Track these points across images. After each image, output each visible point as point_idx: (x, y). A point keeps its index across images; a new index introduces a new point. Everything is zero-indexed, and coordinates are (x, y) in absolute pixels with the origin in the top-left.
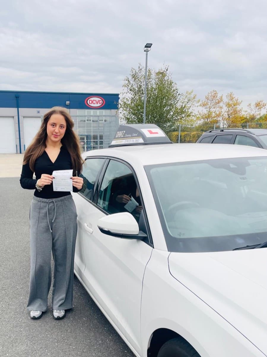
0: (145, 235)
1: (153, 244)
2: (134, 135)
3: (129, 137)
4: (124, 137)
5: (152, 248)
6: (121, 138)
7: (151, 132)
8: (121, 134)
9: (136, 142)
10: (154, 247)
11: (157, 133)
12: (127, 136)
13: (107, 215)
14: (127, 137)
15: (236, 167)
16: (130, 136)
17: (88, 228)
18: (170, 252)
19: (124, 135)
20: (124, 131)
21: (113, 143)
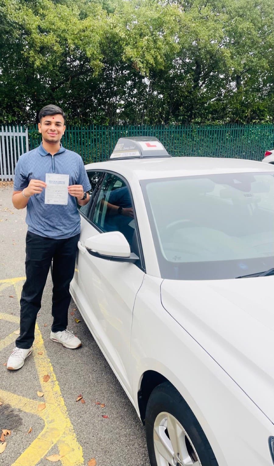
0: (138, 258)
1: (145, 268)
2: (132, 148)
5: (144, 273)
6: (121, 151)
7: (149, 146)
8: (120, 147)
9: (133, 156)
10: (147, 273)
11: (155, 146)
12: (125, 148)
13: (101, 232)
14: (124, 150)
16: (128, 148)
17: (81, 246)
18: (163, 279)
19: (123, 148)
20: (123, 144)
21: (112, 156)
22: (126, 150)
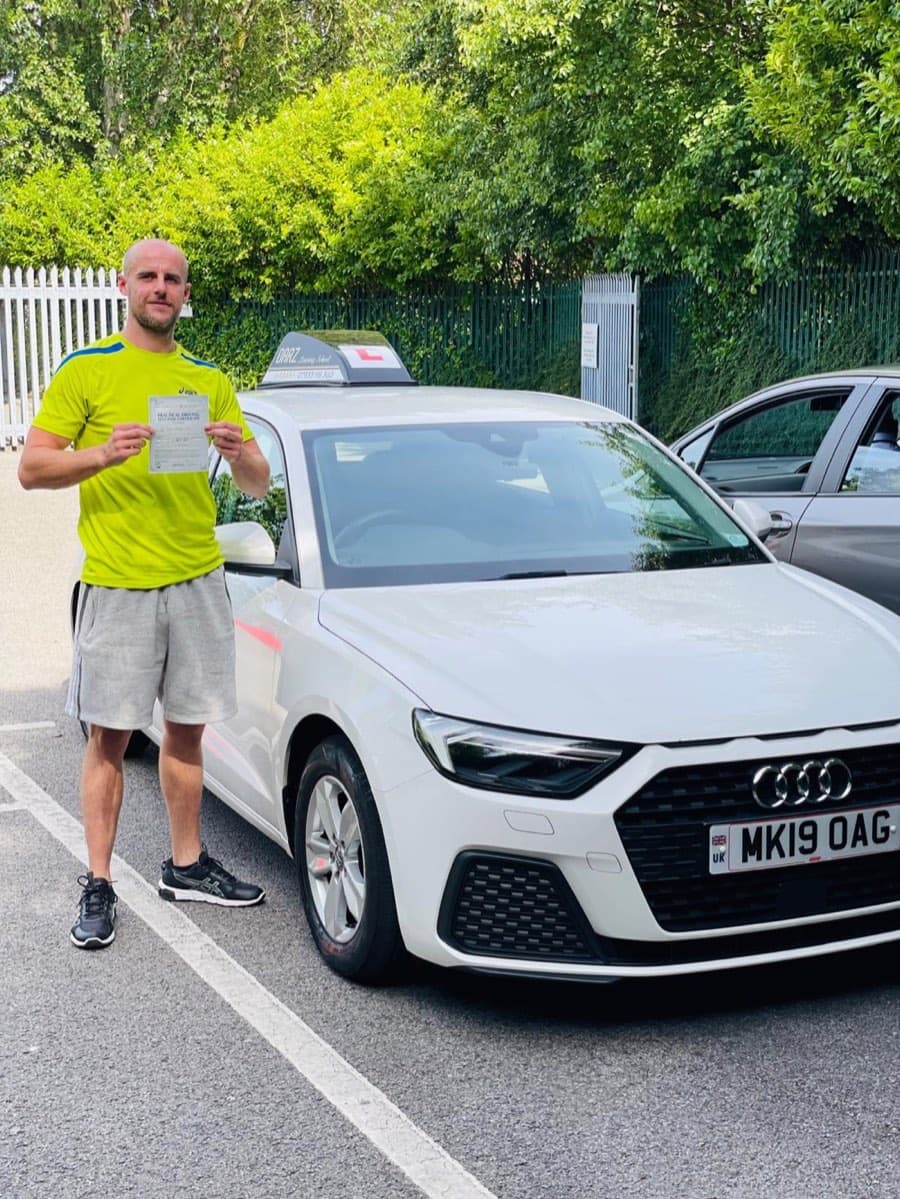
0: (288, 567)
1: (299, 579)
2: (323, 360)
3: (309, 364)
4: (297, 365)
5: (296, 588)
6: (288, 365)
7: (365, 357)
8: (290, 356)
9: (325, 379)
10: (302, 587)
11: (380, 358)
14: (301, 365)
15: (503, 440)
16: (312, 361)
18: (327, 591)
19: (298, 358)
20: (298, 349)
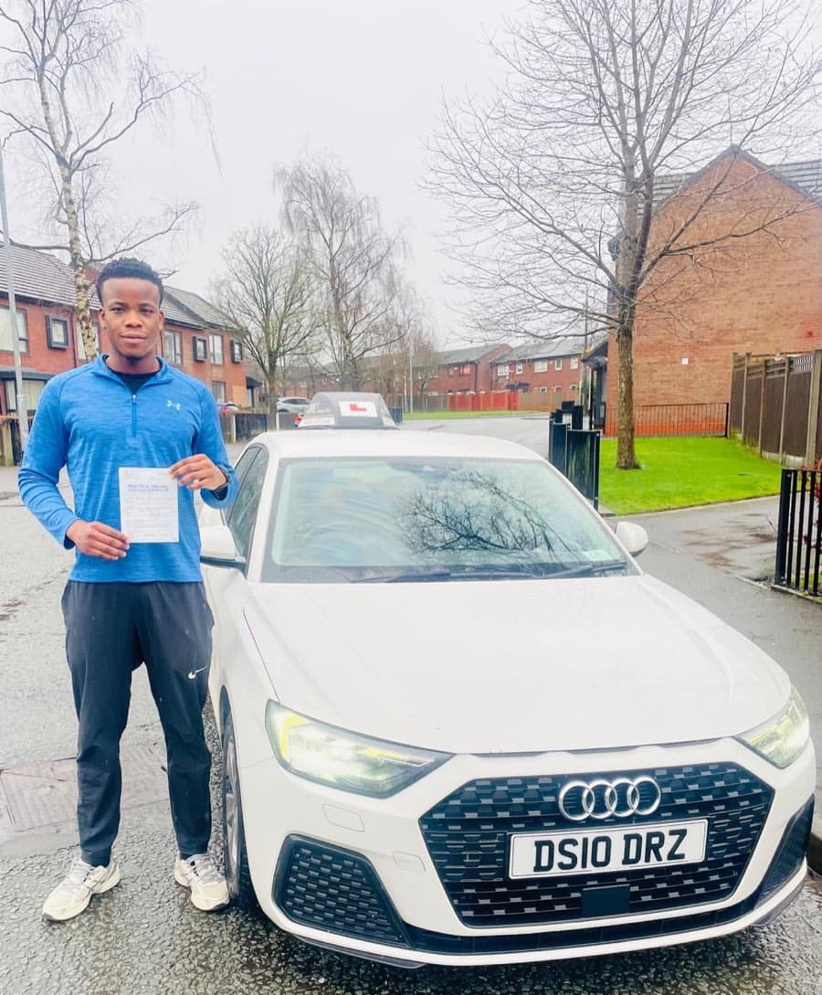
12: (320, 411)
21: (301, 424)
22: (320, 414)
